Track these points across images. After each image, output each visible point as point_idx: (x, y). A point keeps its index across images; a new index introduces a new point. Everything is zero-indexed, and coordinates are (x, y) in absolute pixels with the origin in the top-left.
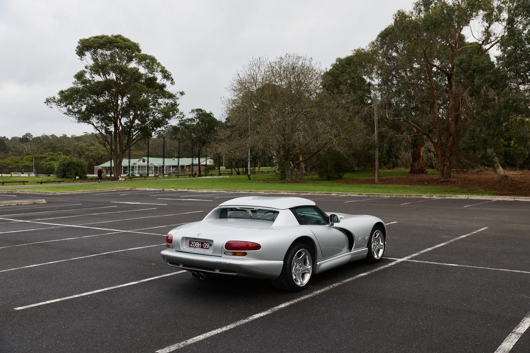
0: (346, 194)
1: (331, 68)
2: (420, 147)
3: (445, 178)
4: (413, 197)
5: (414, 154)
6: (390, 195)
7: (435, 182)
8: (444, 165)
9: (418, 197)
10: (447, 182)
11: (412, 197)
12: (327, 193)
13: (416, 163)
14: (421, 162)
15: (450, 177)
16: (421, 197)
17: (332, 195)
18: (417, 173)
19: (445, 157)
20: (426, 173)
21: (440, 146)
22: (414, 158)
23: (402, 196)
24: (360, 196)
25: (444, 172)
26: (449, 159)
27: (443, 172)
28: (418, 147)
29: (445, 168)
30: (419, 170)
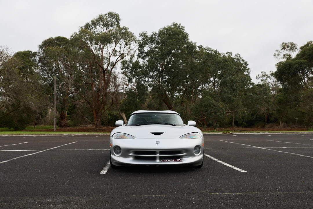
3: (98, 128)
7: (92, 130)
8: (97, 120)
10: (100, 130)
13: (63, 121)
14: (66, 120)
15: (100, 127)
18: (64, 127)
19: (98, 116)
20: (68, 127)
21: (95, 109)
25: (98, 124)
26: (100, 117)
29: (98, 122)
30: (65, 125)
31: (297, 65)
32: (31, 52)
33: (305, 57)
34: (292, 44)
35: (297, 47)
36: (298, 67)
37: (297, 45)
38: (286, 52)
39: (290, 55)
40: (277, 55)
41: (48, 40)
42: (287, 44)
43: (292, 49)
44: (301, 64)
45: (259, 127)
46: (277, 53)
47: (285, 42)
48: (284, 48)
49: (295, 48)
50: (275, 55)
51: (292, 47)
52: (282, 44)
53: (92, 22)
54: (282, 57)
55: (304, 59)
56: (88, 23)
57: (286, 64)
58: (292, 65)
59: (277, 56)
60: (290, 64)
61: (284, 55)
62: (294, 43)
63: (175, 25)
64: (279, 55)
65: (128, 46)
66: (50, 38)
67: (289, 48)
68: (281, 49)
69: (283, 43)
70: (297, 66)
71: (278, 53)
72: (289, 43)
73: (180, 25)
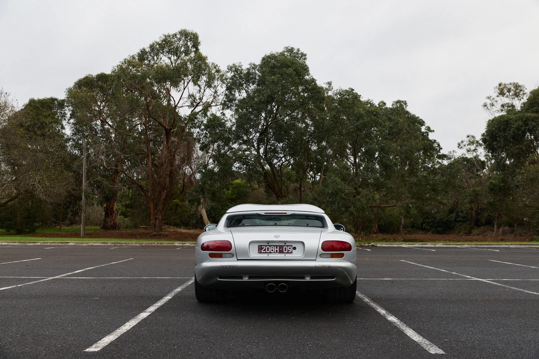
0: (87, 243)
1: (23, 108)
2: (114, 202)
3: (157, 232)
4: (165, 245)
5: (107, 209)
6: (140, 244)
7: (146, 235)
8: (156, 219)
9: (170, 245)
10: (160, 235)
11: (163, 245)
12: (63, 243)
13: (109, 219)
14: (114, 218)
15: (161, 231)
16: (173, 245)
17: (69, 244)
18: (110, 229)
19: (158, 210)
20: (118, 230)
21: (153, 199)
22: (107, 214)
23: (153, 244)
24: (104, 244)
26: (161, 212)
27: (155, 226)
28: (112, 202)
29: (157, 221)
30: (112, 226)
31: (520, 123)
32: (56, 99)
33: (534, 108)
34: (517, 86)
35: (526, 91)
36: (522, 126)
37: (526, 87)
38: (505, 100)
39: (513, 106)
40: (488, 105)
41: (84, 79)
42: (508, 86)
43: (516, 95)
44: (526, 120)
45: (461, 234)
46: (488, 102)
47: (503, 83)
48: (502, 93)
49: (522, 93)
50: (485, 106)
51: (517, 90)
52: (498, 86)
53: (152, 47)
54: (497, 109)
55: (533, 112)
56: (144, 50)
57: (500, 121)
58: (511, 123)
59: (489, 108)
60: (507, 121)
61: (503, 106)
62: (520, 84)
63: (291, 50)
64: (492, 105)
65: (212, 89)
66: (87, 77)
67: (511, 94)
68: (497, 94)
69: (500, 85)
70: (519, 125)
71: (490, 102)
72: (511, 84)
73: (298, 50)
